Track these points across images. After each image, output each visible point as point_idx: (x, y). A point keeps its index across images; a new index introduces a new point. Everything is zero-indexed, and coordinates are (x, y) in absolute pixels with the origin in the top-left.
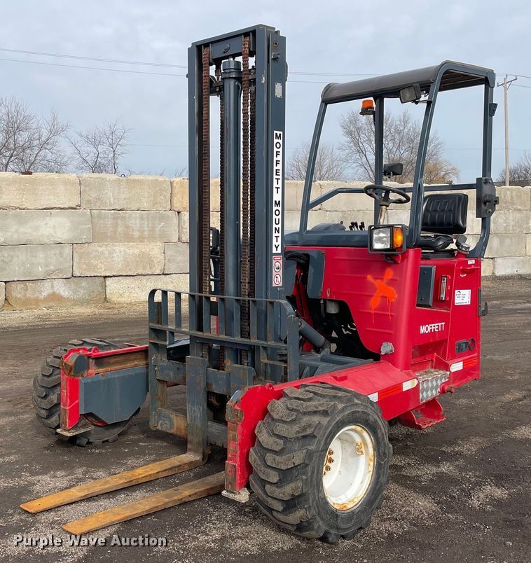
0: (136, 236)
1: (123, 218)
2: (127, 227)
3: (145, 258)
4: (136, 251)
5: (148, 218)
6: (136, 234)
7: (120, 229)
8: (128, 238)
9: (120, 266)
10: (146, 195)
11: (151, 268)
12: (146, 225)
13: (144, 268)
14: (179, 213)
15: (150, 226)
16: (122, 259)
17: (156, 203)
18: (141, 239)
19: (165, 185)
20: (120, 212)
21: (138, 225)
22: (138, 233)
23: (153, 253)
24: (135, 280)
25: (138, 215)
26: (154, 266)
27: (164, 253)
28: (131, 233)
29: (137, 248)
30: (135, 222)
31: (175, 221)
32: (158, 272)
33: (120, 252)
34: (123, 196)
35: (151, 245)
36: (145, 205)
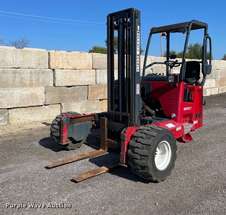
0: (27, 84)
1: (20, 73)
2: (22, 78)
3: (34, 96)
4: (28, 93)
5: (35, 73)
6: (28, 82)
7: (17, 79)
8: (23, 85)
9: (18, 102)
10: (33, 59)
11: (37, 102)
12: (34, 77)
13: (33, 102)
14: (53, 70)
15: (36, 77)
16: (19, 97)
17: (39, 64)
18: (31, 85)
19: (45, 54)
20: (17, 69)
21: (29, 77)
22: (29, 82)
23: (39, 93)
24: (28, 109)
25: (29, 71)
26: (39, 100)
27: (45, 93)
28: (24, 82)
29: (28, 90)
30: (26, 75)
31: (51, 74)
32: (41, 104)
33: (18, 93)
34: (19, 60)
35: (37, 89)
36: (33, 65)
